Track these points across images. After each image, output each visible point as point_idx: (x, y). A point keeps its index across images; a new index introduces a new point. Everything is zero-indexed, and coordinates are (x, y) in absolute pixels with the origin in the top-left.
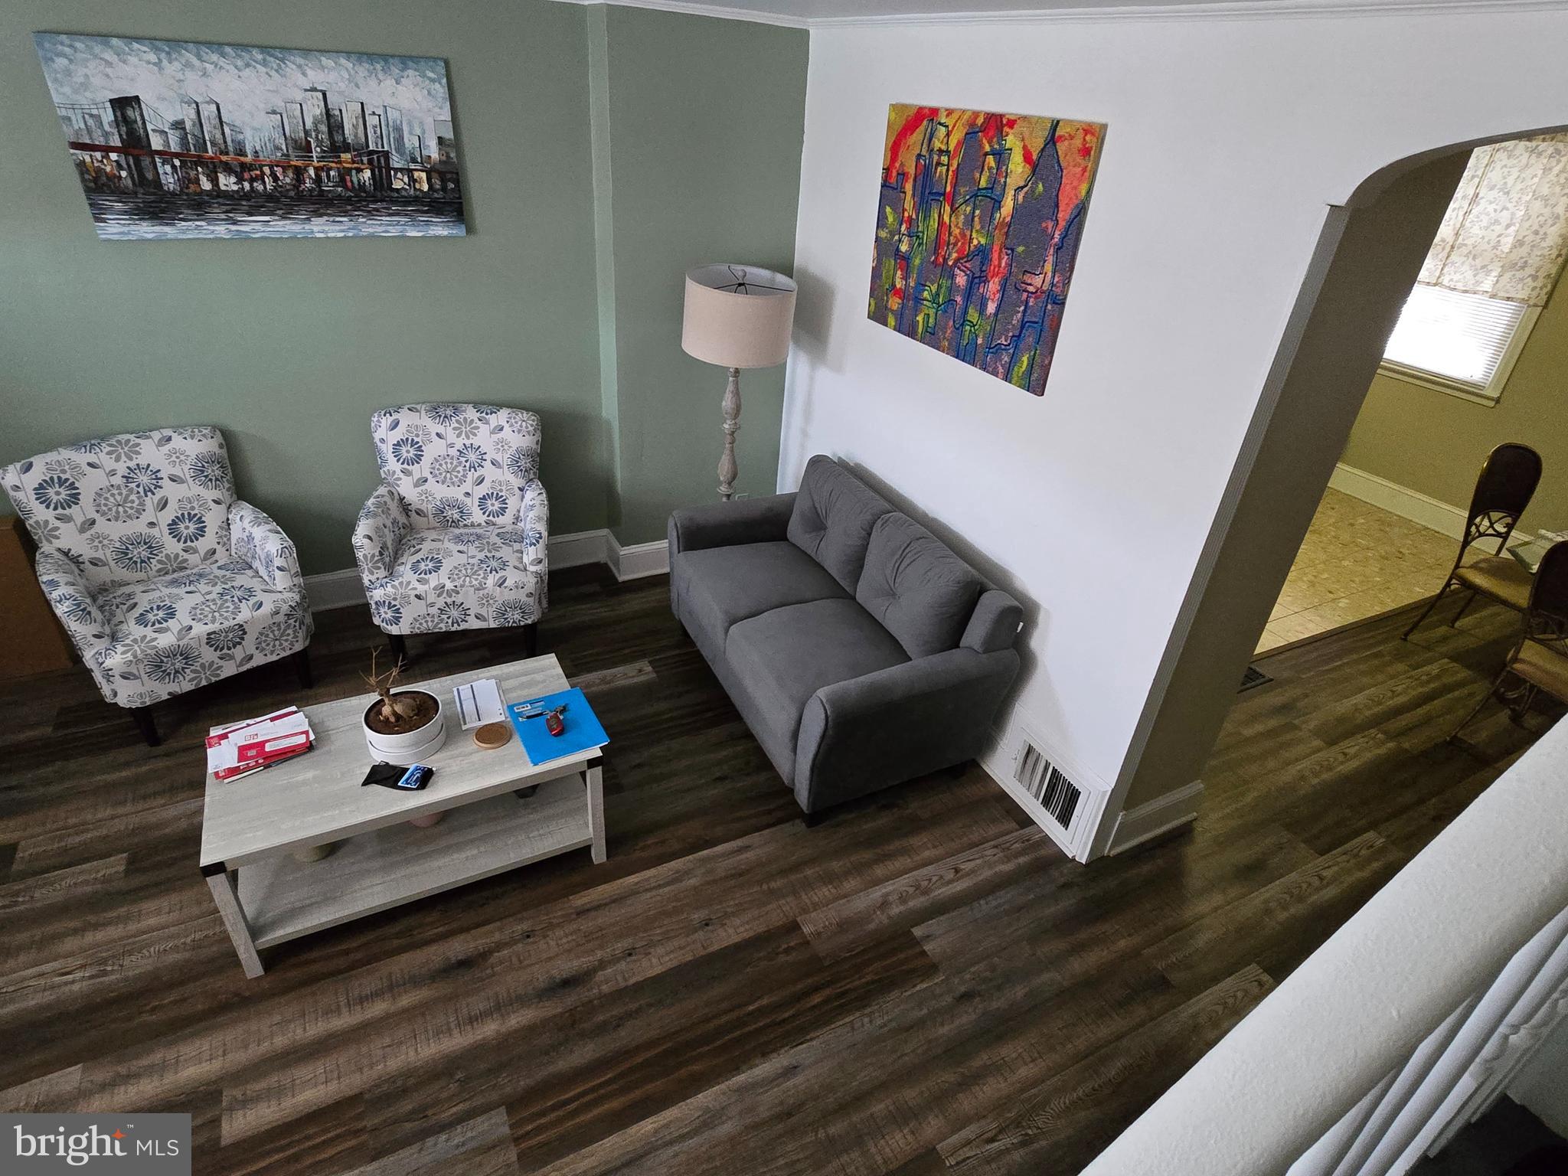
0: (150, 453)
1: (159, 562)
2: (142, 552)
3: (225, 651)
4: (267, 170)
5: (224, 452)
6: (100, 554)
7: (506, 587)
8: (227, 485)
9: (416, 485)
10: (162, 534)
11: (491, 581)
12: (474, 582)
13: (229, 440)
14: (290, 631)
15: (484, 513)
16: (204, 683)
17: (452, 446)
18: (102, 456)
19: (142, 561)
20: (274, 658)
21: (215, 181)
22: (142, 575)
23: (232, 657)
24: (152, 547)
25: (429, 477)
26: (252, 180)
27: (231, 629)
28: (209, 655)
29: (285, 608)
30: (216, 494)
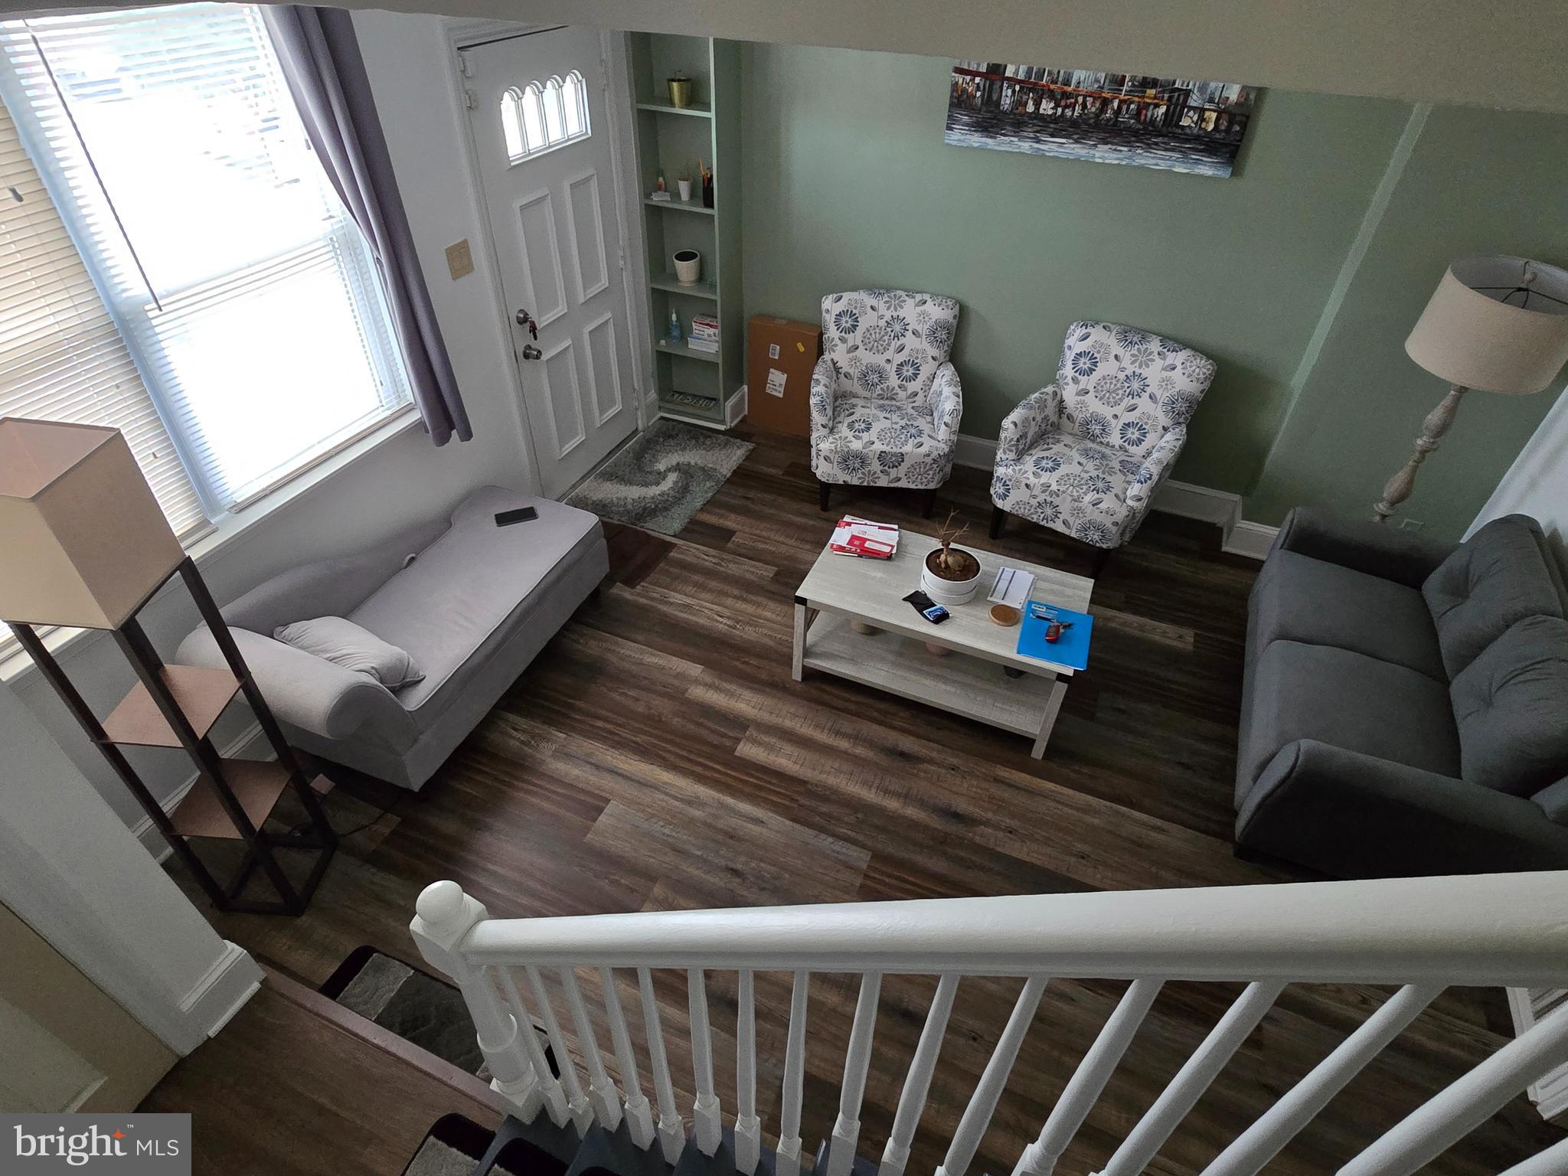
0: (909, 311)
1: (882, 389)
2: (874, 378)
3: (886, 468)
4: (1080, 99)
5: (955, 322)
6: (851, 371)
7: (1098, 508)
8: (946, 348)
9: (1078, 394)
10: (891, 370)
11: (1090, 497)
12: (1075, 494)
13: (963, 313)
14: (931, 472)
15: (1122, 438)
16: (865, 484)
17: (1122, 369)
18: (880, 304)
19: (872, 385)
20: (913, 486)
21: (1037, 105)
22: (867, 394)
23: (888, 474)
24: (882, 376)
25: (1092, 390)
26: (1066, 107)
27: (894, 455)
28: (876, 466)
29: (935, 454)
30: (935, 352)
